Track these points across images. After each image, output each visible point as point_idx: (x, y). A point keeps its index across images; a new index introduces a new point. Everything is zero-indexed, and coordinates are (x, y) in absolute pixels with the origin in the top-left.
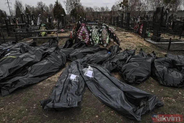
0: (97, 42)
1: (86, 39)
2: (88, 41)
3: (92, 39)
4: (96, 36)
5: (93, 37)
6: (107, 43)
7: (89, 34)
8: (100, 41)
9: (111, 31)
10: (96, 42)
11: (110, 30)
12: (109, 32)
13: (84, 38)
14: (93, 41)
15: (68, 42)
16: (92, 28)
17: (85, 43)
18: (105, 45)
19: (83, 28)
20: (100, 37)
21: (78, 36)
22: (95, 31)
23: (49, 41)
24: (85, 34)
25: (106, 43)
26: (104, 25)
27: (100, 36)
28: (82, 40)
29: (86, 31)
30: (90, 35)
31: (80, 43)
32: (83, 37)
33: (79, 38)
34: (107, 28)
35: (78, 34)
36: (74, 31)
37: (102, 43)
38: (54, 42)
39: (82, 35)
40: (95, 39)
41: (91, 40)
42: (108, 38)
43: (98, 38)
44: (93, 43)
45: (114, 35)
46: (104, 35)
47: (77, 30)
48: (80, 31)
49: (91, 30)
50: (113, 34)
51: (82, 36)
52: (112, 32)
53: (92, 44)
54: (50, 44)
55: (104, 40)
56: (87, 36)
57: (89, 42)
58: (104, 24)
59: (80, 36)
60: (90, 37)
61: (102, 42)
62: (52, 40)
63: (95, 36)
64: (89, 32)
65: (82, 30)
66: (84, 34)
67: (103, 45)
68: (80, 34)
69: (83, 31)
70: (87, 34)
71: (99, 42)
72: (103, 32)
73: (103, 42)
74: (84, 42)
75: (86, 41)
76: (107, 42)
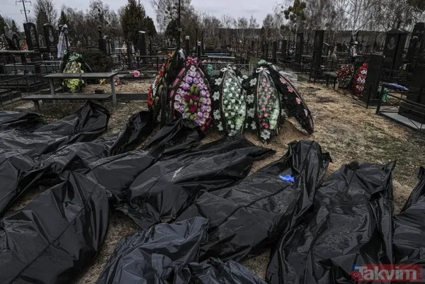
0: (239, 122)
1: (199, 113)
2: (207, 120)
3: (222, 114)
4: (237, 102)
5: (227, 106)
6: (272, 127)
7: (212, 93)
8: (248, 120)
9: (286, 85)
10: (235, 124)
11: (284, 82)
12: (280, 88)
13: (194, 109)
14: (224, 120)
15: (139, 120)
16: (221, 75)
17: (198, 128)
18: (266, 135)
19: (193, 71)
20: (249, 106)
21: (174, 101)
22: (231, 86)
23: (79, 113)
24: (199, 95)
25: (269, 129)
26: (263, 65)
27: (250, 101)
28: (185, 116)
29: (201, 84)
30: (216, 96)
31: (179, 128)
32: (189, 106)
33: (176, 107)
34: (275, 76)
35: (173, 92)
36: (162, 83)
37: (254, 126)
38: (92, 116)
39: (187, 98)
40: (233, 114)
41: (217, 117)
42: (277, 111)
43: (242, 110)
44: (224, 125)
45: (298, 101)
46: (264, 101)
47: (170, 80)
48: (179, 83)
49: (218, 82)
50: (294, 95)
51: (187, 101)
52: (291, 90)
53: (221, 128)
54: (81, 122)
55: (264, 117)
56: (204, 101)
57: (212, 122)
58: (263, 61)
59: (180, 103)
60: (216, 105)
61: (256, 122)
62: (89, 108)
63: (233, 101)
64: (213, 88)
65: (188, 78)
66: (193, 96)
67: (257, 133)
68: (182, 92)
69: (191, 84)
70: (203, 93)
71: (244, 123)
72: (259, 89)
73: (257, 125)
74: (192, 122)
75: (201, 118)
76: (273, 123)
